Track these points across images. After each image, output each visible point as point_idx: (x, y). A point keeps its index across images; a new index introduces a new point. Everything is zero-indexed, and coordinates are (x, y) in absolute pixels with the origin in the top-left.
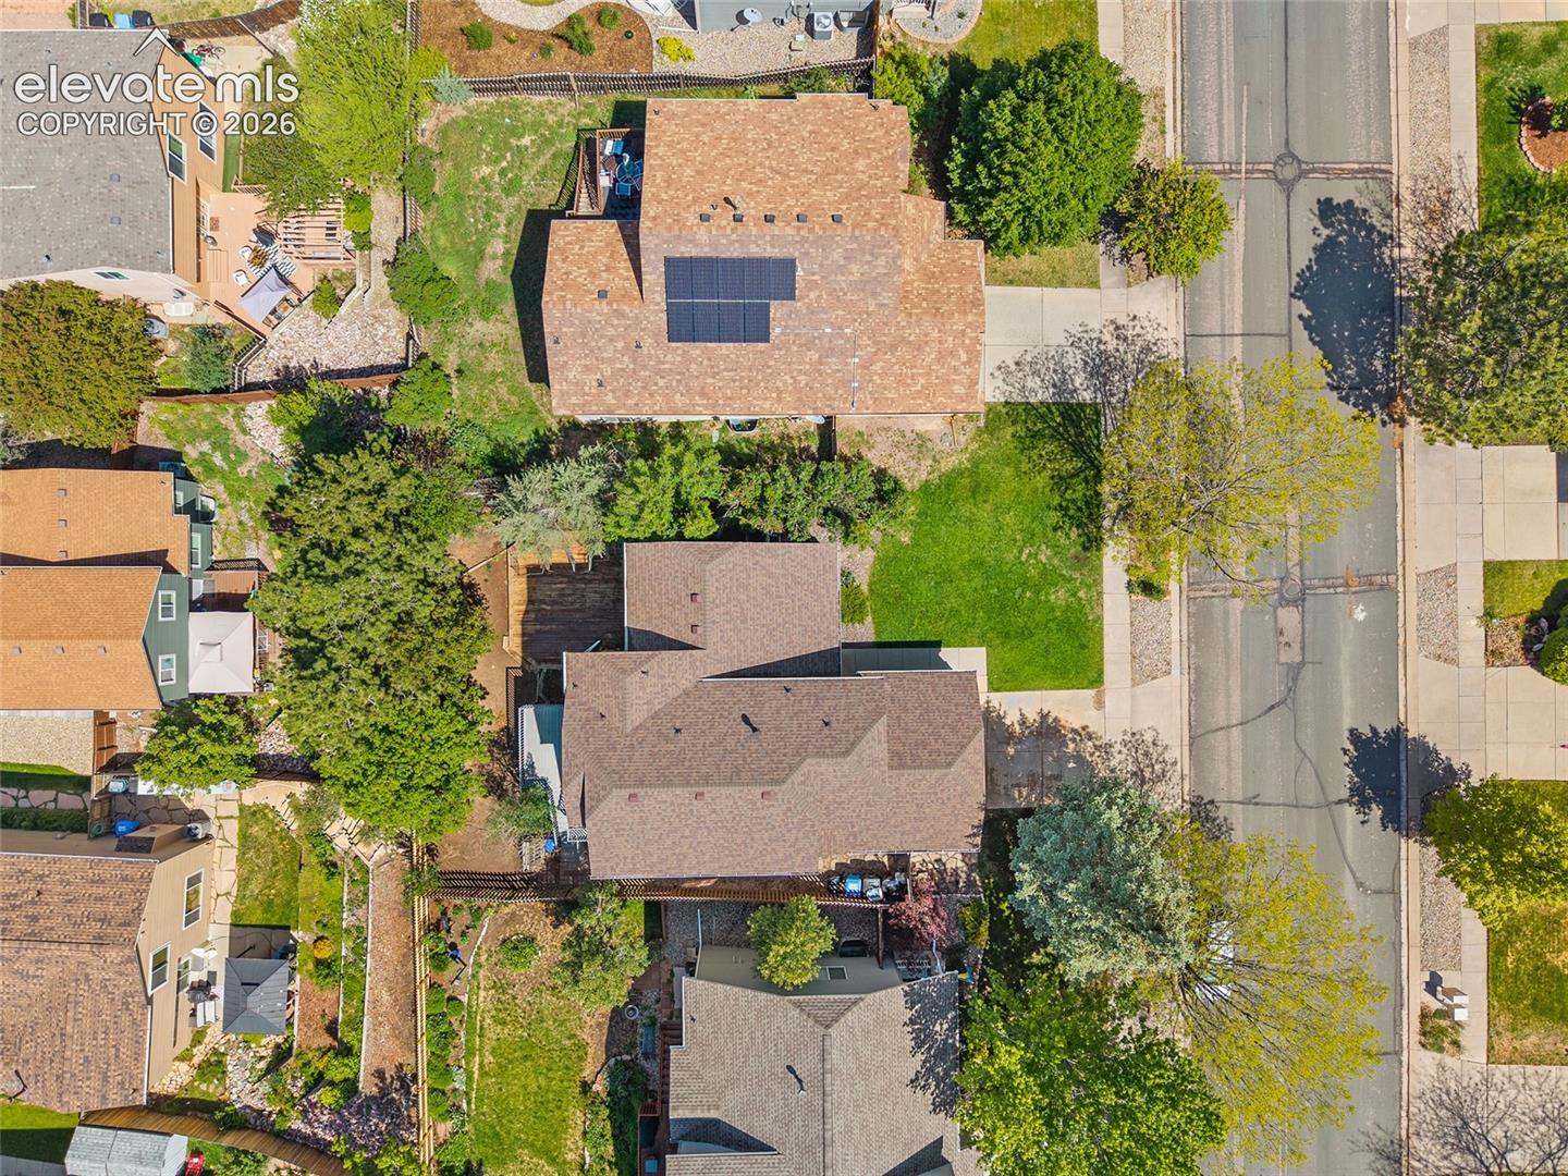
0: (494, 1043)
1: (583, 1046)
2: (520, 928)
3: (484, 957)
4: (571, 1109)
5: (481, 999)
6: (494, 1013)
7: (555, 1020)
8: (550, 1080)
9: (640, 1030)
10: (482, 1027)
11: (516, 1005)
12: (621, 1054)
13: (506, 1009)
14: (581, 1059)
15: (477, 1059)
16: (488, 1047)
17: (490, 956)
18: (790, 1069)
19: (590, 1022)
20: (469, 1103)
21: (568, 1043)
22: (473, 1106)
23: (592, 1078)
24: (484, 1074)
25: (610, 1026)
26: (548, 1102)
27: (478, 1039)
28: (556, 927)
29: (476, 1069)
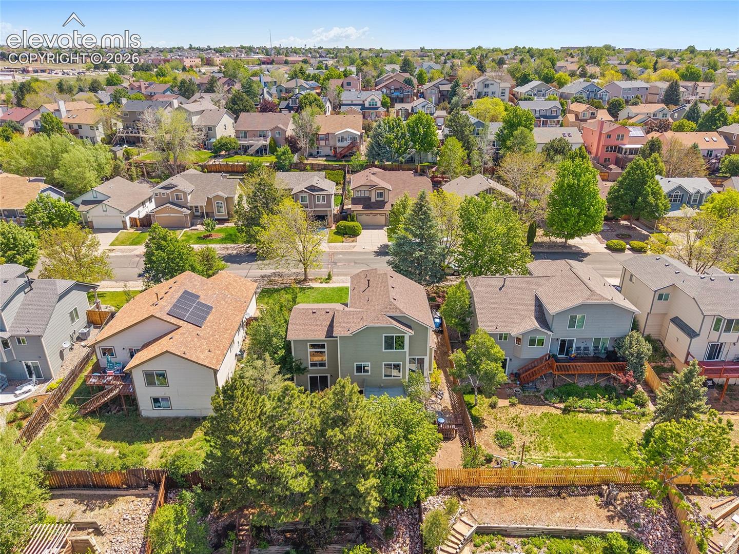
0: (560, 452)
1: (545, 415)
2: (491, 442)
3: (511, 456)
4: (579, 419)
5: (537, 458)
6: (542, 452)
7: (535, 425)
8: (569, 428)
9: (527, 394)
10: (555, 457)
11: (534, 442)
12: (542, 400)
13: (538, 446)
14: (551, 415)
15: (573, 460)
16: (564, 455)
17: (511, 454)
18: (500, 289)
19: (530, 412)
20: (601, 464)
21: (545, 421)
22: (601, 462)
23: (559, 410)
24: (579, 456)
25: (530, 405)
26: (581, 428)
27: (561, 459)
28: (486, 427)
29: (580, 460)
